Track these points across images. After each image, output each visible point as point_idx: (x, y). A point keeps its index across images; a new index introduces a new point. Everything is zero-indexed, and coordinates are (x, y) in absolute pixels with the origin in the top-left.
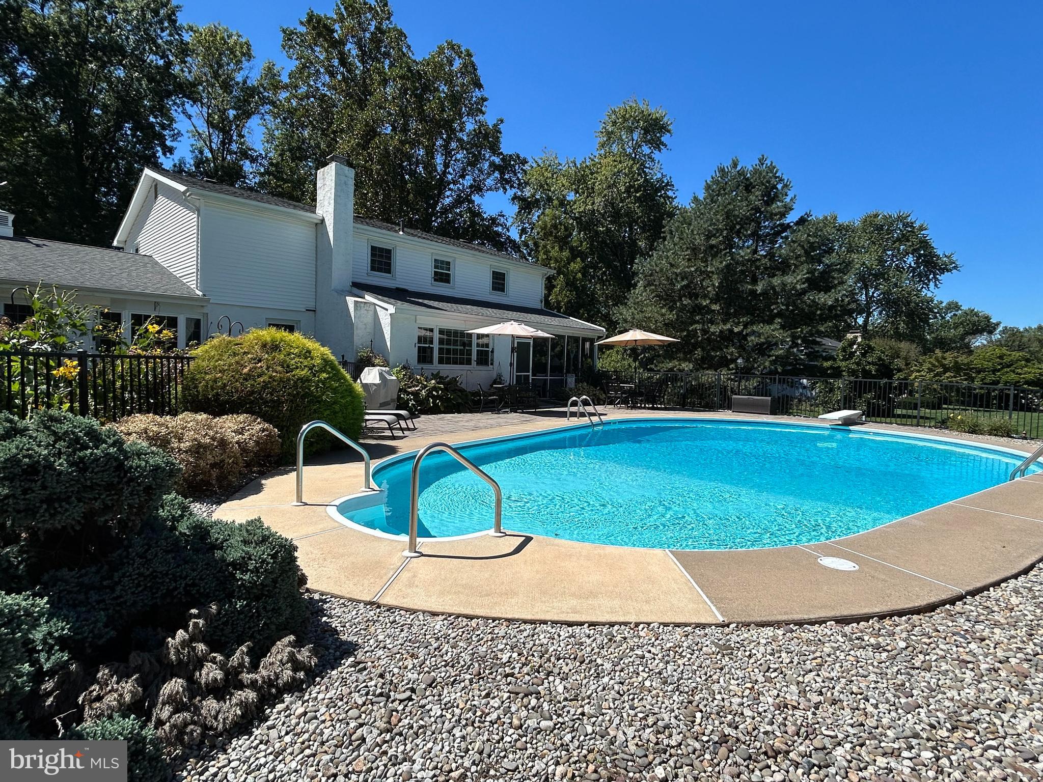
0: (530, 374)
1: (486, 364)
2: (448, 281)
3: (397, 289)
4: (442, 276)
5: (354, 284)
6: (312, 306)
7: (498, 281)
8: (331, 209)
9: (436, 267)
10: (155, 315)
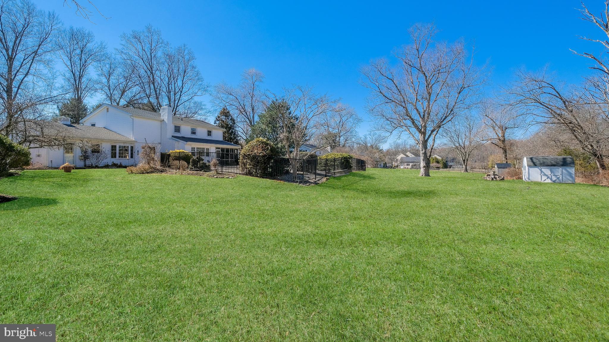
3: (182, 137)
4: (194, 133)
5: (173, 136)
6: (160, 142)
7: (209, 133)
8: (167, 118)
9: (192, 130)
10: (124, 145)
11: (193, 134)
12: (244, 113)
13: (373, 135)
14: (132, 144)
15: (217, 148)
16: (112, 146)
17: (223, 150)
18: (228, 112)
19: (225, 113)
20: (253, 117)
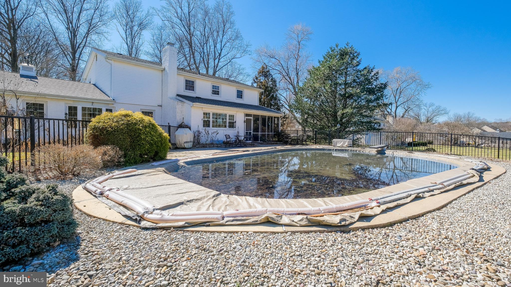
0: (252, 131)
1: (233, 127)
2: (218, 94)
3: (197, 97)
4: (216, 91)
5: (178, 95)
6: (160, 104)
7: (240, 94)
8: (168, 64)
9: (213, 88)
10: (92, 107)
11: (215, 94)
12: (287, 77)
13: (429, 106)
14: (110, 106)
15: (247, 115)
16: (70, 108)
17: (256, 118)
18: (268, 71)
19: (265, 73)
20: (298, 82)
